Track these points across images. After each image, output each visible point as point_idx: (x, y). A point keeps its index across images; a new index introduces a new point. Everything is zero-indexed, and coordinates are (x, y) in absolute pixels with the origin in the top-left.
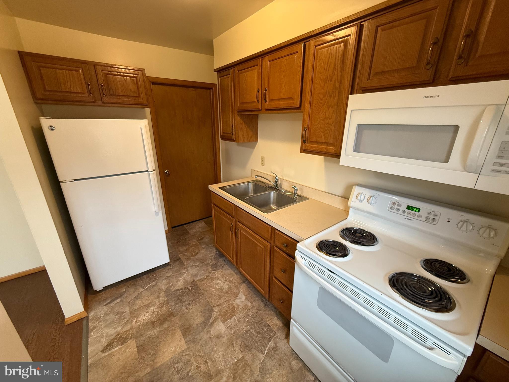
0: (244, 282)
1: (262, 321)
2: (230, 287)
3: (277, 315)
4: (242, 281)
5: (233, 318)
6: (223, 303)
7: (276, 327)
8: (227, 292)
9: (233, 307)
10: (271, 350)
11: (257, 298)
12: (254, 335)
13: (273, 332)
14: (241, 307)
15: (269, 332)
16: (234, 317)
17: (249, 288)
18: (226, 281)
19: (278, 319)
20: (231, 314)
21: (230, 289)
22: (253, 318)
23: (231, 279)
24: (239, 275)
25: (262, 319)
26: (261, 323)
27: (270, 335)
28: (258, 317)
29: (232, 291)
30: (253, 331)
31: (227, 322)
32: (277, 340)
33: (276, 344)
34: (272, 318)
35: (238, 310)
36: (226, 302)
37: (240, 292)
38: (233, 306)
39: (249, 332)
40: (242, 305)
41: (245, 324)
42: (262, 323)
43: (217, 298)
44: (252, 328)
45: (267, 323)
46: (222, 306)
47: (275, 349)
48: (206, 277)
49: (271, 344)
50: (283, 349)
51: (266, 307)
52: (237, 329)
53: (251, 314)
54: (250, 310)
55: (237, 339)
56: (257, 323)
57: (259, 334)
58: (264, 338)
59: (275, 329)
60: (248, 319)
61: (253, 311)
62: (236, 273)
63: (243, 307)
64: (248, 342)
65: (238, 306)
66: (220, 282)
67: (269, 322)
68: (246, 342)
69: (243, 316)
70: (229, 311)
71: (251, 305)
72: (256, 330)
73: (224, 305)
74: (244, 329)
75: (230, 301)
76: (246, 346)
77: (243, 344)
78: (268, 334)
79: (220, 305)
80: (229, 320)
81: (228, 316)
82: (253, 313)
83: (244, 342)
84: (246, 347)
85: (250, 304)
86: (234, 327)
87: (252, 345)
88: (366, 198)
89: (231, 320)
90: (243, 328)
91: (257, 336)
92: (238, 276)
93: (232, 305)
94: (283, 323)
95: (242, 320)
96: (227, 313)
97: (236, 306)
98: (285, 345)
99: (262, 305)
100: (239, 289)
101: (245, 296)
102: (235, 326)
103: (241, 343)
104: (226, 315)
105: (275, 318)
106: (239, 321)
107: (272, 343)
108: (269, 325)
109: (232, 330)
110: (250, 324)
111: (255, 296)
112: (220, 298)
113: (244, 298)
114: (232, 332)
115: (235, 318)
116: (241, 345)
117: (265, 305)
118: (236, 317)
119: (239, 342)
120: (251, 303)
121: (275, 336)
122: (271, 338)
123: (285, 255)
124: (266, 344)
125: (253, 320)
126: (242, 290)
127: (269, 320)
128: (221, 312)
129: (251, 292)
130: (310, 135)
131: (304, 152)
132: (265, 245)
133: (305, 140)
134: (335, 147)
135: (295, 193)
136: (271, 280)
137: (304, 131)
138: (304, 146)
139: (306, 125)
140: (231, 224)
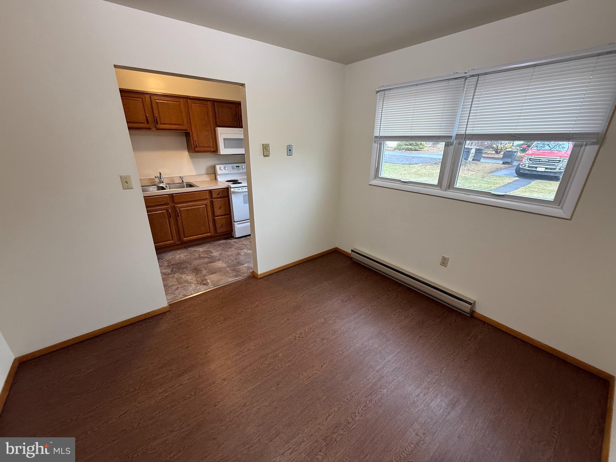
21: (189, 253)
23: (180, 252)
28: (216, 245)
30: (223, 246)
31: (213, 252)
77: (228, 248)
78: (227, 243)
79: (200, 255)
81: (209, 252)
82: (213, 246)
85: (206, 247)
86: (218, 250)
87: (230, 246)
88: (223, 169)
90: (221, 248)
93: (203, 252)
94: (223, 240)
95: (215, 249)
96: (207, 253)
97: (205, 250)
98: (233, 240)
99: (209, 244)
100: (191, 250)
123: (220, 199)
127: (220, 243)
129: (197, 246)
130: (199, 144)
131: (195, 153)
132: (206, 203)
133: (196, 146)
134: (213, 148)
135: (183, 181)
136: (214, 220)
137: (195, 142)
138: (196, 149)
139: (195, 139)
140: (167, 211)
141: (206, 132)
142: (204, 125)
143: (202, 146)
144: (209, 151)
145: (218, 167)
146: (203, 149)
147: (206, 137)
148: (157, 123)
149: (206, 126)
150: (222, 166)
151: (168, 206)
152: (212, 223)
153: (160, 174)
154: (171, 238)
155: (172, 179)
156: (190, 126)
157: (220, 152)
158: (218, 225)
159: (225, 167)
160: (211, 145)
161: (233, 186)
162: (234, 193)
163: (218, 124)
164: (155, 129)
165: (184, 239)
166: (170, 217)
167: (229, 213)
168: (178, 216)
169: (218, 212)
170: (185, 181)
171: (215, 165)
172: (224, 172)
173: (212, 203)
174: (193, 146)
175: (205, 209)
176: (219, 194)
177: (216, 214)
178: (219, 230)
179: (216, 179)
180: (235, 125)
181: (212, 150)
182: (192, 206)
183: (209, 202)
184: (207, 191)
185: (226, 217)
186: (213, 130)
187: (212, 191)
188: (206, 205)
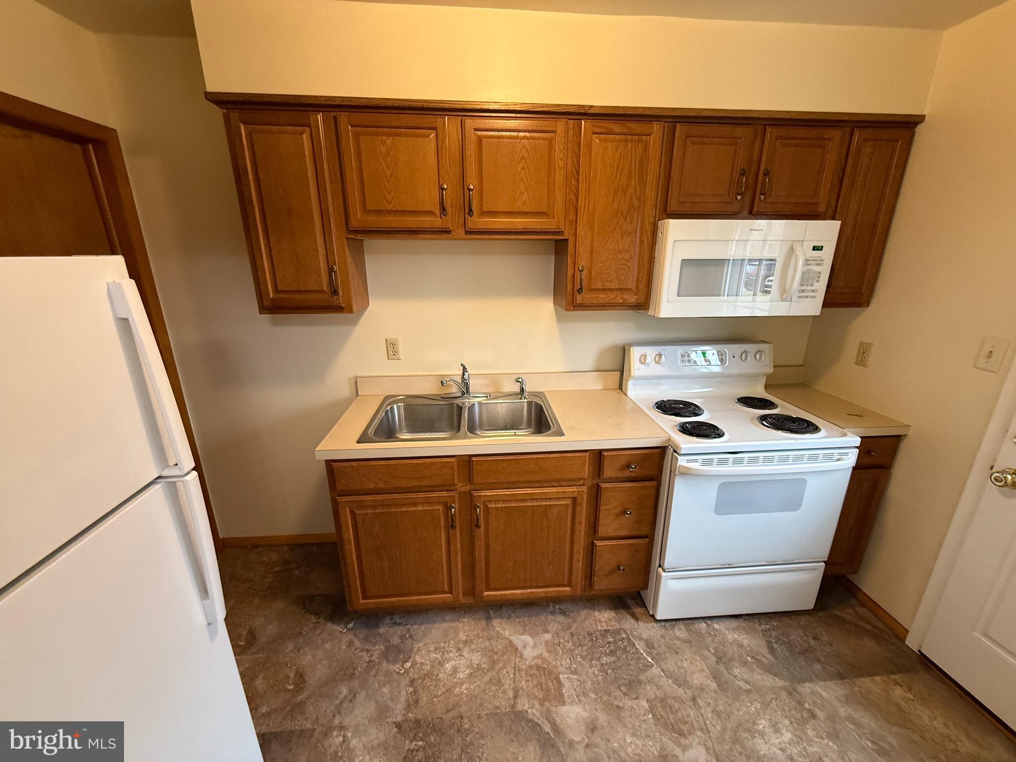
0: (489, 619)
1: (594, 635)
2: (483, 649)
3: (593, 608)
4: (485, 621)
5: (562, 680)
6: (515, 683)
7: (613, 622)
8: (493, 663)
9: (538, 668)
10: (649, 651)
11: (542, 618)
12: (614, 662)
13: (619, 632)
14: (546, 655)
15: (618, 637)
16: (561, 676)
17: (510, 617)
18: (459, 649)
19: (602, 612)
20: (551, 680)
21: (488, 653)
22: (580, 646)
23: (462, 637)
24: (464, 618)
25: (588, 634)
26: (596, 640)
27: (623, 639)
28: (582, 637)
29: (495, 650)
30: (605, 659)
31: (566, 695)
32: (635, 633)
33: (642, 639)
34: (594, 618)
35: (550, 663)
36: (517, 675)
37: (510, 638)
38: (536, 667)
39: (606, 667)
40: (541, 650)
41: (587, 666)
42: (596, 637)
43: (494, 688)
44: (599, 659)
45: (601, 631)
46: (522, 688)
47: (649, 645)
48: (411, 689)
49: (640, 646)
50: (653, 634)
51: (568, 615)
52: (589, 684)
53: (570, 645)
54: (560, 642)
55: (609, 694)
56: (592, 645)
57: (616, 654)
58: (625, 650)
59: (614, 625)
60: (577, 655)
61: (566, 639)
62: (452, 621)
63: (547, 651)
64: (624, 679)
65: (540, 656)
66: (453, 663)
67: (599, 626)
68: (621, 682)
69: (568, 661)
70: (544, 680)
71: (550, 635)
72: (606, 655)
73: (523, 683)
74: (596, 672)
75: (519, 667)
76: (630, 685)
77: (623, 689)
78: (620, 640)
79: (518, 691)
80: (564, 691)
81: (552, 687)
82: (571, 641)
83: (620, 685)
84: (632, 686)
85: (548, 637)
86: (584, 687)
87: (630, 675)
88: (653, 359)
89: (566, 685)
90: (594, 673)
91: (618, 659)
92: (465, 620)
93: (531, 667)
94: (610, 609)
95: (574, 666)
96: (544, 686)
97: (539, 662)
98: (648, 629)
99: (561, 618)
100: (499, 636)
101: (523, 634)
102: (581, 685)
103: (620, 690)
104: (548, 690)
105: (597, 613)
106: (575, 672)
107: (639, 644)
108: (605, 630)
109: (588, 695)
110: (589, 657)
111: (534, 618)
112: (499, 683)
113: (527, 638)
114: (593, 696)
115: (566, 676)
116: (625, 694)
117: (563, 613)
118: (562, 674)
119: (619, 693)
120: (546, 631)
121: (629, 633)
122: (629, 639)
124: (637, 653)
125: (585, 648)
126: (507, 633)
127: (597, 625)
128: (536, 697)
129: (522, 619)
130: (590, 279)
131: (574, 310)
132: (576, 495)
133: (581, 288)
134: (636, 294)
135: (522, 390)
136: (591, 549)
137: (578, 273)
138: (579, 299)
139: (582, 262)
140: (448, 508)
141: (622, 238)
142: (622, 212)
143: (599, 285)
144: (622, 303)
145: (636, 353)
146: (602, 297)
147: (620, 257)
148: (471, 210)
149: (629, 217)
150: (651, 352)
151: (452, 494)
152: (581, 560)
153: (464, 369)
154: (446, 589)
155: (494, 379)
156: (572, 217)
157: (658, 307)
158: (603, 564)
159: (660, 355)
160: (631, 284)
161: (687, 443)
162: (686, 473)
163: (673, 206)
164: (461, 232)
165: (486, 593)
166: (453, 527)
167: (645, 530)
168: (478, 526)
169: (609, 525)
170: (528, 388)
171: (630, 345)
172: (654, 369)
173: (596, 493)
174: (569, 287)
175: (570, 510)
176: (628, 466)
177: (602, 531)
178: (602, 584)
179: (620, 388)
180: (734, 208)
181: (632, 299)
182: (524, 500)
183: (584, 489)
184: (587, 454)
185: (634, 544)
186: (648, 228)
187: (605, 454)
188: (574, 499)
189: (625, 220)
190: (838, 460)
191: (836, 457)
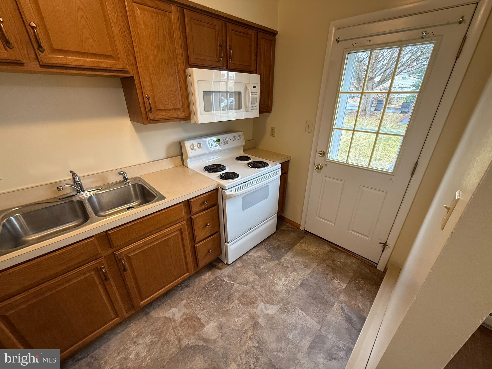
0: (147, 314)
1: (205, 287)
2: (151, 332)
3: (200, 275)
4: (145, 317)
5: (199, 317)
6: (176, 335)
7: (212, 276)
8: (160, 334)
10: (230, 279)
11: (178, 295)
12: (218, 293)
13: (215, 279)
14: (186, 311)
15: (216, 282)
16: (198, 316)
17: (159, 305)
18: (135, 342)
19: (205, 275)
20: (194, 320)
22: (201, 296)
23: (134, 334)
24: (130, 324)
25: (203, 288)
26: (207, 289)
27: (219, 281)
28: (201, 292)
29: (158, 327)
30: (214, 295)
31: (204, 322)
32: (222, 275)
33: (226, 276)
34: (203, 280)
35: (190, 314)
36: (176, 331)
37: (164, 315)
38: (184, 320)
39: (216, 298)
40: (184, 310)
41: (208, 302)
42: (207, 287)
43: (165, 347)
44: (212, 296)
45: (208, 283)
46: (181, 335)
47: (229, 276)
49: (226, 279)
50: (229, 271)
51: (190, 285)
52: (212, 310)
53: (196, 299)
54: (191, 301)
55: (222, 308)
56: (207, 292)
57: (218, 289)
58: (221, 285)
59: (213, 277)
60: (201, 301)
61: (194, 297)
62: (123, 330)
63: (187, 309)
64: (225, 297)
65: (184, 314)
66: (134, 352)
67: (206, 282)
68: (225, 299)
69: (199, 306)
70: (190, 324)
71: (185, 300)
72: (214, 292)
73: (181, 332)
74: (213, 303)
75: (175, 326)
76: (229, 298)
77: (227, 301)
78: (218, 282)
79: (180, 338)
80: (202, 321)
81: (196, 324)
82: (196, 297)
83: (225, 301)
84: (230, 298)
85: (184, 302)
86: (211, 313)
87: (227, 294)
88: (197, 146)
89: (202, 318)
90: (212, 303)
91: (220, 291)
92: (132, 324)
93: (182, 322)
94: (208, 271)
95: (202, 307)
96: (192, 326)
97: (185, 317)
98: (227, 270)
99: (187, 289)
100: (157, 319)
101: (171, 309)
102: (208, 313)
103: (226, 303)
104: (195, 326)
105: (203, 277)
106: (204, 309)
107: (225, 279)
108: (210, 282)
109: (214, 315)
110: (207, 298)
111: (173, 298)
112: (168, 342)
113: (174, 310)
114: (215, 314)
115: (200, 314)
116: (228, 303)
117: (187, 286)
118: (198, 314)
119: (225, 305)
120: (182, 300)
121: (220, 277)
122: (221, 279)
123: (204, 212)
124: (226, 283)
125: (204, 295)
126: (161, 315)
127: (205, 282)
128: (190, 334)
129: (166, 302)
130: (155, 103)
131: (149, 123)
132: (181, 227)
133: (151, 110)
134: (183, 111)
135: (125, 179)
136: (194, 250)
137: (146, 100)
138: (151, 116)
139: (148, 92)
140: (98, 270)
141: (169, 78)
142: (165, 62)
143: (161, 107)
144: (177, 117)
145: (188, 144)
146: (164, 115)
147: (170, 89)
148: (40, 46)
149: (169, 64)
150: (195, 142)
151: (98, 261)
153: (74, 175)
154: (113, 316)
155: (102, 176)
156: (132, 61)
157: (196, 118)
158: (201, 254)
159: (200, 144)
160: (179, 106)
161: (227, 183)
162: (230, 197)
163: (192, 60)
164: (35, 65)
165: (142, 303)
166: (107, 279)
167: (216, 230)
168: (125, 270)
169: (200, 234)
170: (128, 176)
171: (184, 141)
172: (199, 151)
173: (191, 222)
174: (143, 109)
175: (180, 236)
176: (204, 203)
177: (198, 239)
178: (202, 263)
179: (183, 164)
180: (220, 65)
181: (182, 115)
182: (152, 243)
183: (185, 222)
184: (182, 204)
185: (213, 238)
186: (182, 72)
187: (191, 201)
188: (181, 230)
189: (168, 67)
190: (276, 174)
191: (276, 173)
